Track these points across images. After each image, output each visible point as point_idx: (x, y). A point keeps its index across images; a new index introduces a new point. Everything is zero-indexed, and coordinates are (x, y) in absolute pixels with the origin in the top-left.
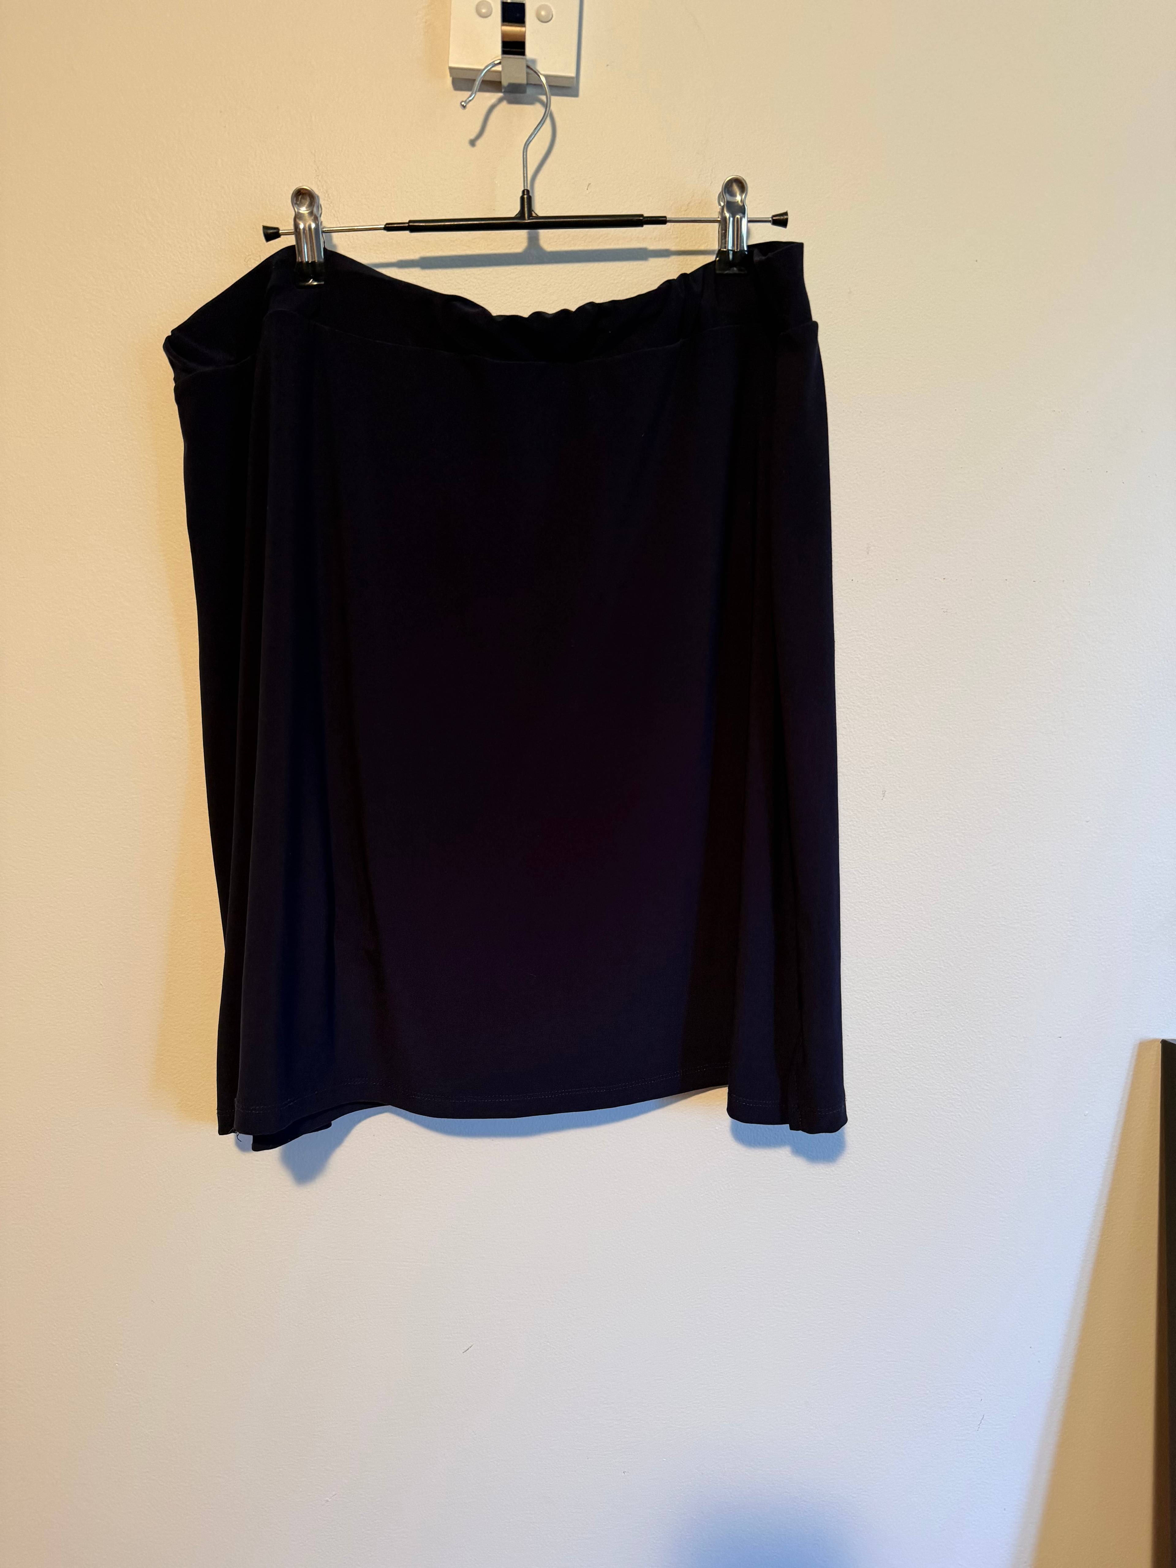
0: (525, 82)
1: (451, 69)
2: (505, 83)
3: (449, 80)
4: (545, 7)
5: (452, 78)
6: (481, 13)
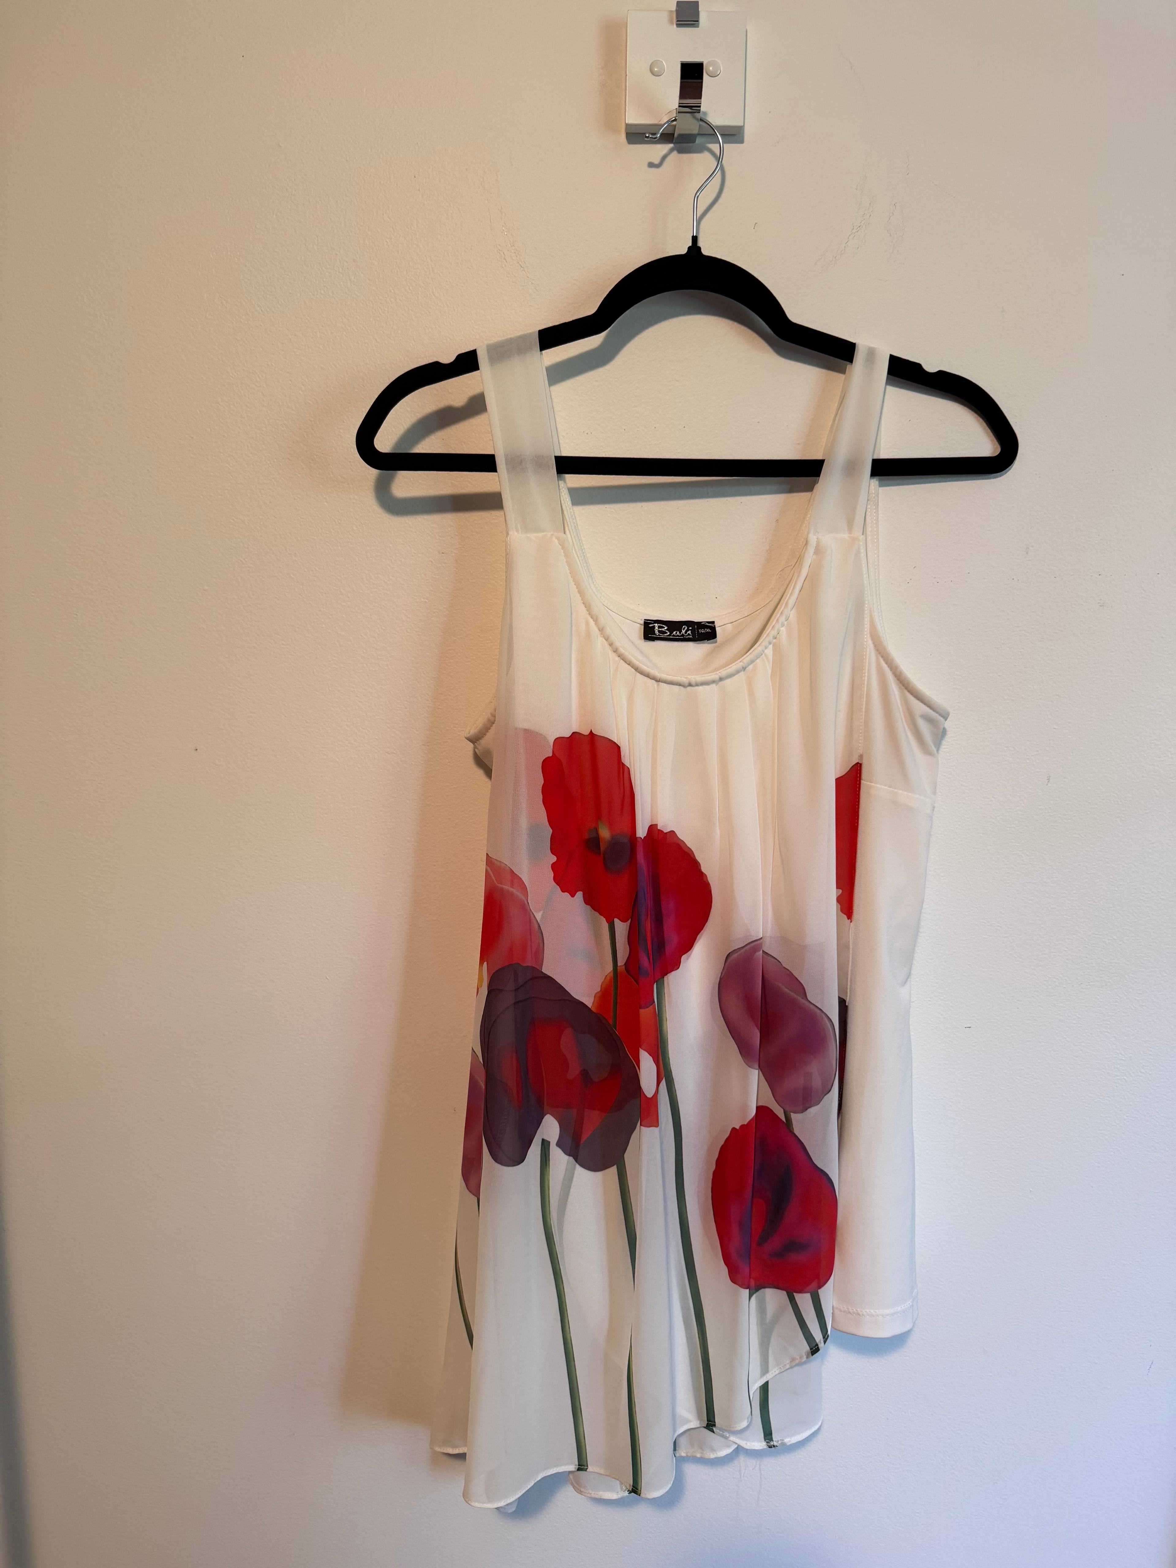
0: (696, 132)
1: (627, 125)
2: (676, 135)
3: (624, 135)
4: (713, 63)
5: (626, 133)
6: (655, 71)
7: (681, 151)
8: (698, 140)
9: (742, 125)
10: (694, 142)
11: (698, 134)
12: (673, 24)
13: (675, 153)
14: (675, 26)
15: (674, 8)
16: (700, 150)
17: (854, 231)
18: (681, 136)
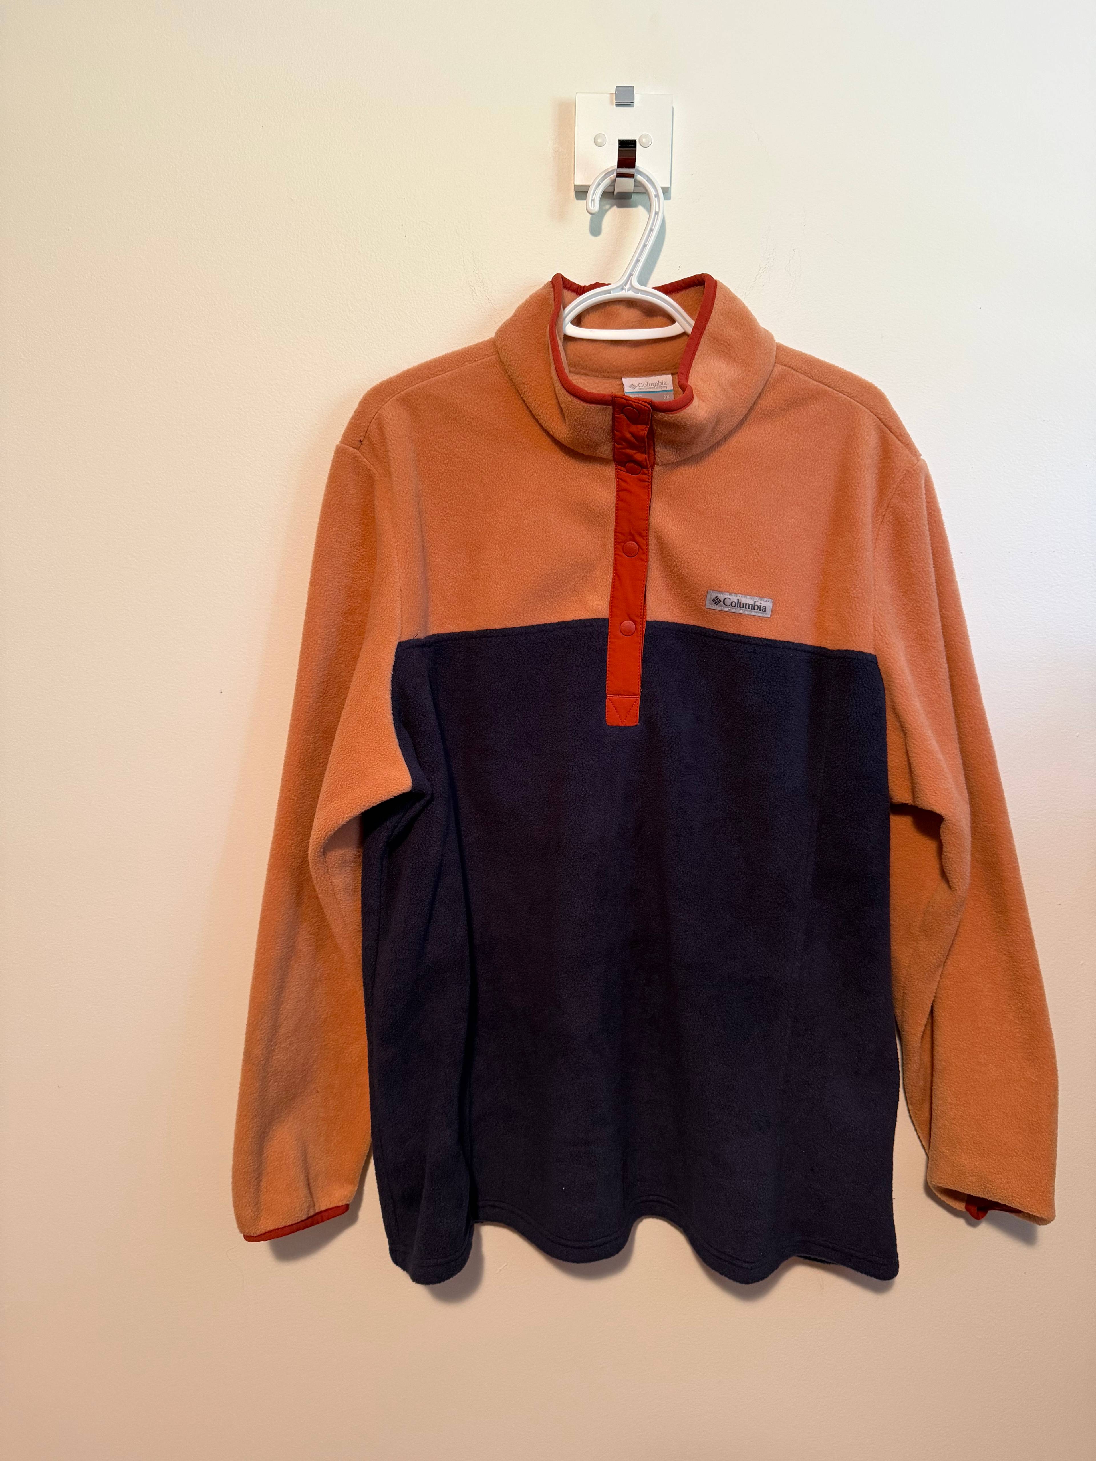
0: (632, 191)
1: (575, 186)
2: (615, 193)
3: (573, 193)
4: (646, 136)
5: (576, 192)
6: (598, 142)
7: (620, 206)
8: (634, 197)
9: (669, 186)
10: (630, 198)
11: (634, 193)
12: (613, 104)
13: (615, 207)
14: (615, 106)
15: (614, 91)
16: (636, 206)
17: (761, 271)
18: (619, 193)
